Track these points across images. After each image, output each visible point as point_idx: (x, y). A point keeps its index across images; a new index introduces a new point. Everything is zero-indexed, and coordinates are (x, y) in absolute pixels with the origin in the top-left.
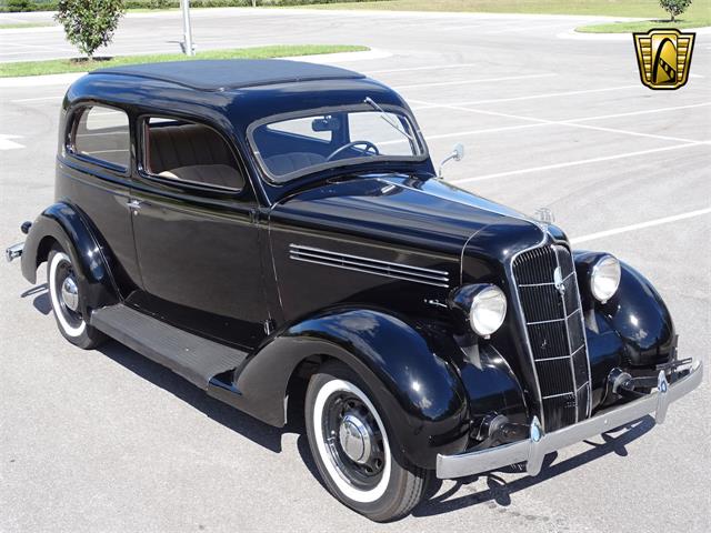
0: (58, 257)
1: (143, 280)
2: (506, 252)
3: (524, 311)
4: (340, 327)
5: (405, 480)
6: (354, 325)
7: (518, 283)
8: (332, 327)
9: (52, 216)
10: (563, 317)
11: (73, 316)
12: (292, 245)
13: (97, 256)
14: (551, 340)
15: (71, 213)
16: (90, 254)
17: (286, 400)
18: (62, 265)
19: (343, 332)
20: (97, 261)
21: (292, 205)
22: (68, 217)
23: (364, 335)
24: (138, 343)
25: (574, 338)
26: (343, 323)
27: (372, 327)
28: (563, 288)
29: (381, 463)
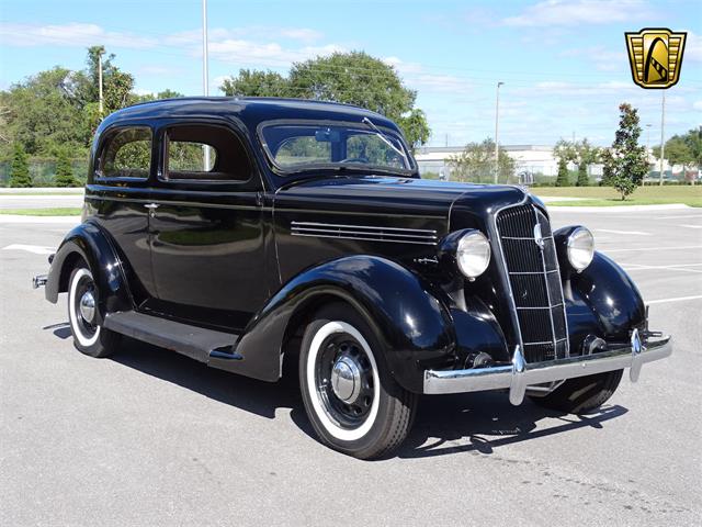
0: (80, 273)
1: (156, 289)
2: (489, 210)
3: (507, 261)
4: (336, 271)
5: (393, 408)
6: (349, 267)
7: (501, 235)
8: (329, 273)
9: (78, 237)
10: (542, 271)
11: (87, 329)
12: (293, 223)
13: (116, 270)
14: (532, 290)
15: (95, 230)
16: (109, 267)
17: (282, 356)
18: (83, 280)
19: (342, 276)
20: (115, 274)
21: (293, 190)
22: (92, 234)
23: (360, 275)
24: (147, 334)
25: (553, 294)
26: (339, 267)
27: (367, 267)
28: (543, 243)
29: (370, 400)
